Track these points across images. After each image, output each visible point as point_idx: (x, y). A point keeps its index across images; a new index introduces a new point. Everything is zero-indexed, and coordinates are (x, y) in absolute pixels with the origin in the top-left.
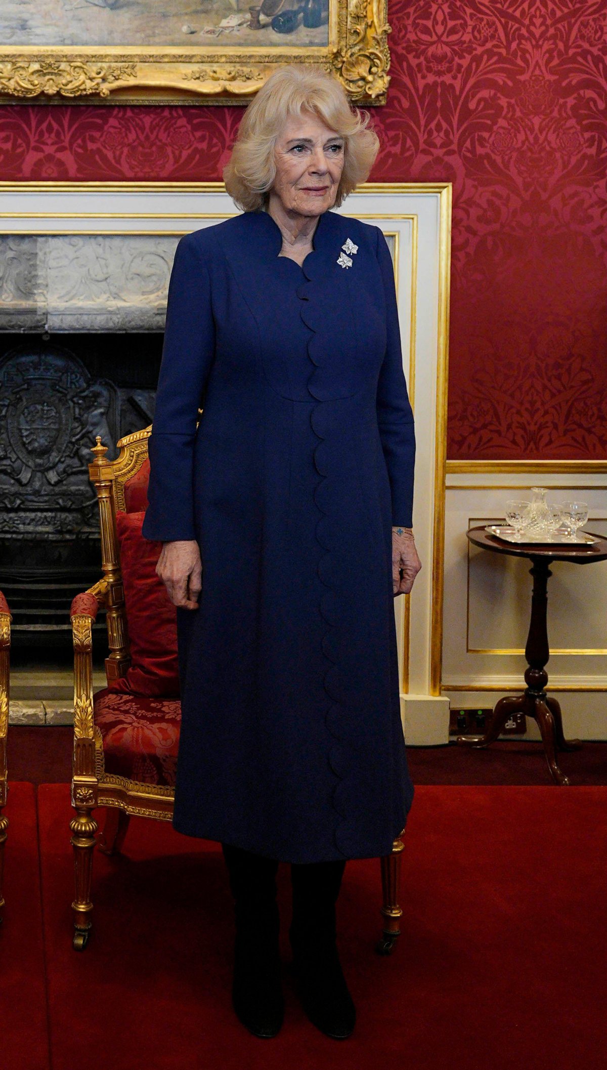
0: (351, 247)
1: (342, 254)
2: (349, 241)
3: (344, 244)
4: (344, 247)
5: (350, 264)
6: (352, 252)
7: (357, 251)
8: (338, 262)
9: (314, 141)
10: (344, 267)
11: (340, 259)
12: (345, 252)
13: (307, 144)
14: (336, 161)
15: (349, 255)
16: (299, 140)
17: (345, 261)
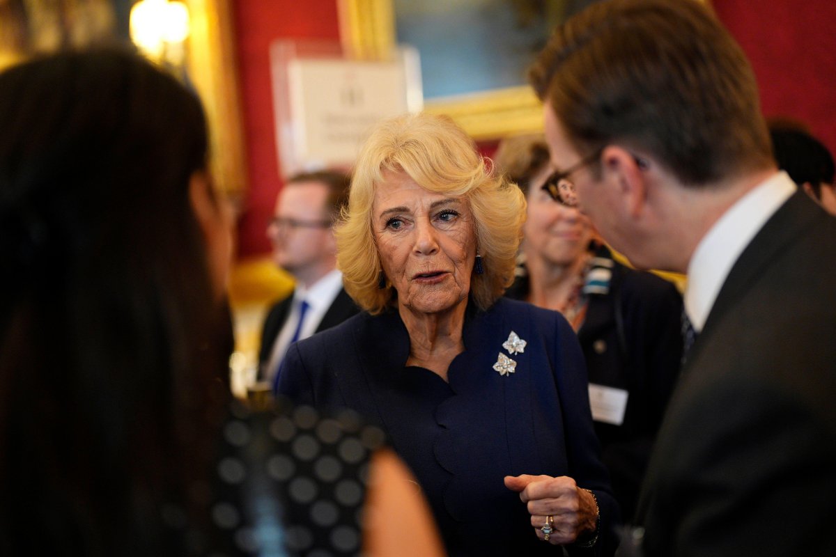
0: (515, 343)
1: (502, 356)
2: (513, 334)
3: (506, 339)
4: (505, 345)
5: (512, 369)
6: (518, 350)
7: (525, 349)
8: (494, 367)
9: (412, 210)
10: (502, 374)
11: (497, 364)
12: (506, 352)
13: (403, 216)
14: (452, 234)
15: (510, 356)
16: (391, 211)
17: (505, 365)
